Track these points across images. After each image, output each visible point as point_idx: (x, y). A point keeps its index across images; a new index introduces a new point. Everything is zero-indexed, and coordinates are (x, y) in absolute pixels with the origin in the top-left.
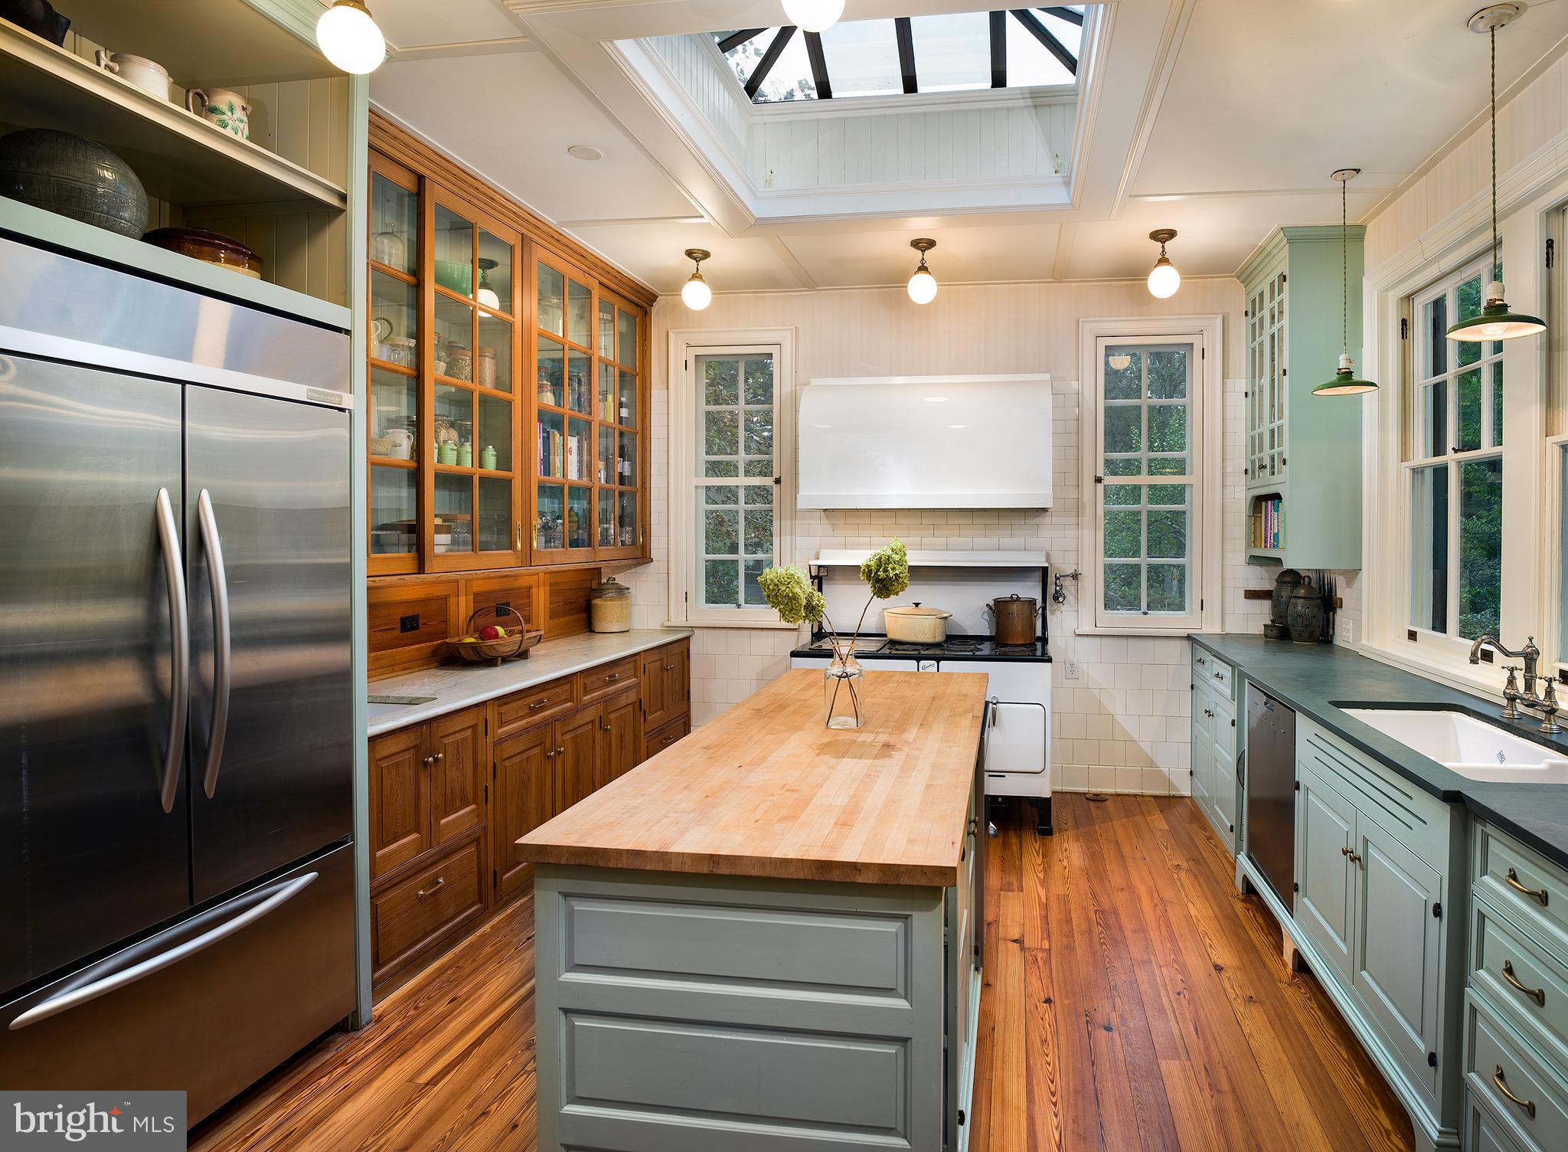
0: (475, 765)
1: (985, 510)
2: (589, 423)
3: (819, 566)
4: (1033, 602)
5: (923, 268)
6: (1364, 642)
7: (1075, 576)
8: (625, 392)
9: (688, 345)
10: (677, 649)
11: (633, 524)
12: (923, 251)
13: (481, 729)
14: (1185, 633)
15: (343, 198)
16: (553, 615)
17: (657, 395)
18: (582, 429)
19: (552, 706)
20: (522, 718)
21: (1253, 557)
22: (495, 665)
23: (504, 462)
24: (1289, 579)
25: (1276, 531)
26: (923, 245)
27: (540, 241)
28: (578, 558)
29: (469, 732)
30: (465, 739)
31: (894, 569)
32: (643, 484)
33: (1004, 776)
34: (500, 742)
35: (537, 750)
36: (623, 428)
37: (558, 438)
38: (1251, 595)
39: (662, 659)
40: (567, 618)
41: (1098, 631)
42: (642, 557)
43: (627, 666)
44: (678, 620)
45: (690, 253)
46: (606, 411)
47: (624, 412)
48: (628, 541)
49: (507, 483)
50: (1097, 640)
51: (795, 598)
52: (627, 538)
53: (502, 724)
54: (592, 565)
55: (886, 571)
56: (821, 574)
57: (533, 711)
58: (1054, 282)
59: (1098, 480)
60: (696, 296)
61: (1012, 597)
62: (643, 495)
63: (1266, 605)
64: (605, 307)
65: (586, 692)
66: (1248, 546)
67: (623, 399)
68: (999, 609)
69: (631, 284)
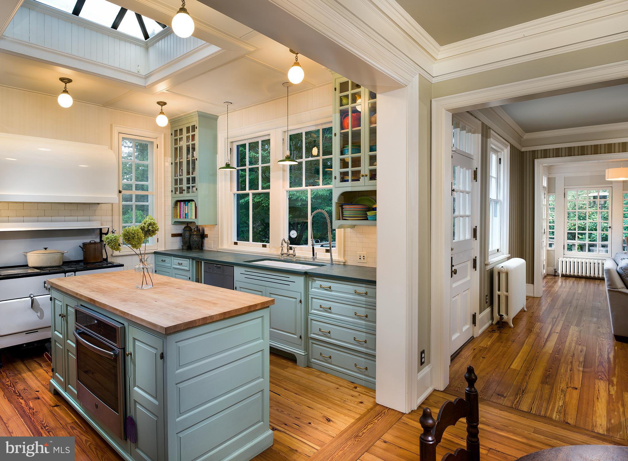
5: (66, 91)
6: (220, 247)
12: (66, 83)
14: (153, 251)
21: (175, 222)
24: (188, 229)
25: (187, 212)
26: (66, 80)
38: (174, 235)
41: (121, 254)
58: (102, 106)
59: (120, 192)
63: (178, 239)
66: (172, 218)
68: (85, 247)
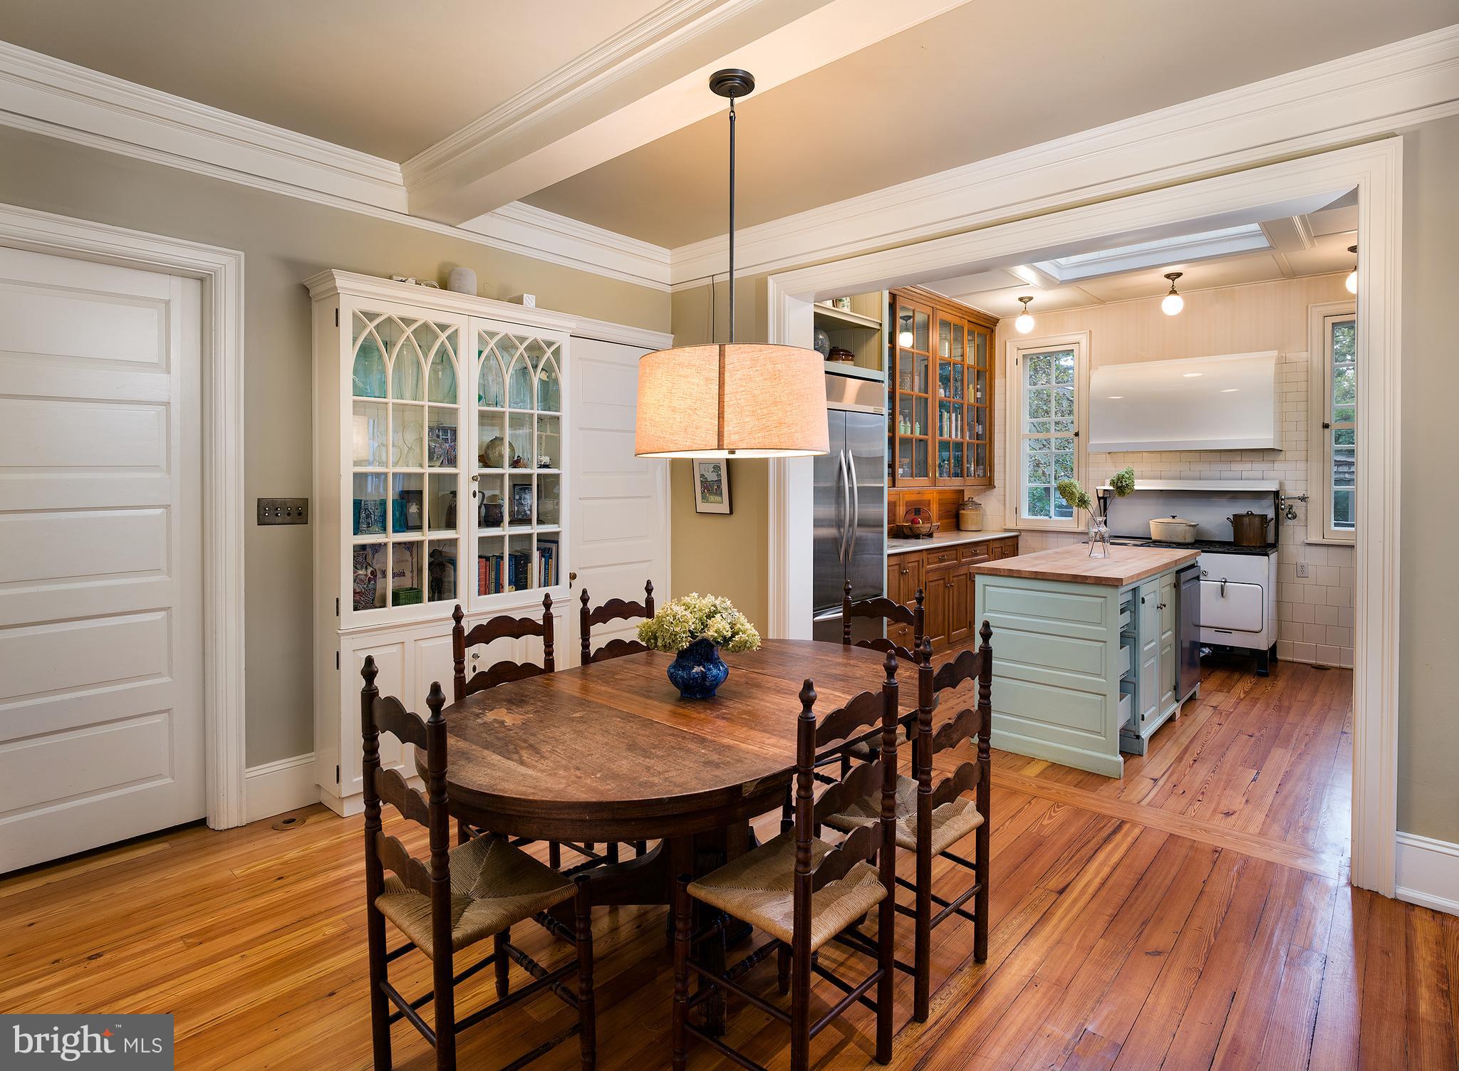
0: (919, 581)
1: (1230, 451)
2: (962, 405)
3: (1105, 490)
4: (1264, 517)
5: (1173, 292)
7: (1303, 499)
8: (979, 382)
9: (1018, 349)
10: (1010, 542)
11: (984, 464)
12: (1174, 281)
13: (921, 562)
15: (881, 325)
16: (940, 518)
17: (998, 382)
18: (959, 409)
19: (948, 560)
20: (936, 563)
22: (919, 538)
23: (924, 431)
26: (1173, 276)
27: (940, 308)
28: (956, 483)
29: (916, 564)
30: (915, 566)
31: (1126, 481)
32: (990, 439)
33: (1231, 633)
34: (927, 572)
35: (942, 582)
36: (979, 405)
37: (946, 415)
39: (1002, 547)
40: (947, 521)
41: (1325, 541)
42: (989, 484)
43: (983, 547)
44: (1011, 526)
45: (1021, 299)
46: (971, 395)
47: (979, 395)
48: (981, 474)
49: (926, 442)
50: (1324, 550)
51: (1073, 493)
52: (981, 472)
53: (929, 564)
54: (961, 488)
55: (1121, 482)
56: (1105, 496)
57: (941, 561)
58: (1288, 279)
59: (1326, 426)
60: (1025, 325)
61: (1248, 513)
62: (990, 446)
64: (971, 333)
65: (963, 557)
67: (978, 386)
68: (1237, 520)
69: (985, 317)
